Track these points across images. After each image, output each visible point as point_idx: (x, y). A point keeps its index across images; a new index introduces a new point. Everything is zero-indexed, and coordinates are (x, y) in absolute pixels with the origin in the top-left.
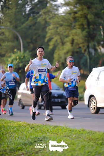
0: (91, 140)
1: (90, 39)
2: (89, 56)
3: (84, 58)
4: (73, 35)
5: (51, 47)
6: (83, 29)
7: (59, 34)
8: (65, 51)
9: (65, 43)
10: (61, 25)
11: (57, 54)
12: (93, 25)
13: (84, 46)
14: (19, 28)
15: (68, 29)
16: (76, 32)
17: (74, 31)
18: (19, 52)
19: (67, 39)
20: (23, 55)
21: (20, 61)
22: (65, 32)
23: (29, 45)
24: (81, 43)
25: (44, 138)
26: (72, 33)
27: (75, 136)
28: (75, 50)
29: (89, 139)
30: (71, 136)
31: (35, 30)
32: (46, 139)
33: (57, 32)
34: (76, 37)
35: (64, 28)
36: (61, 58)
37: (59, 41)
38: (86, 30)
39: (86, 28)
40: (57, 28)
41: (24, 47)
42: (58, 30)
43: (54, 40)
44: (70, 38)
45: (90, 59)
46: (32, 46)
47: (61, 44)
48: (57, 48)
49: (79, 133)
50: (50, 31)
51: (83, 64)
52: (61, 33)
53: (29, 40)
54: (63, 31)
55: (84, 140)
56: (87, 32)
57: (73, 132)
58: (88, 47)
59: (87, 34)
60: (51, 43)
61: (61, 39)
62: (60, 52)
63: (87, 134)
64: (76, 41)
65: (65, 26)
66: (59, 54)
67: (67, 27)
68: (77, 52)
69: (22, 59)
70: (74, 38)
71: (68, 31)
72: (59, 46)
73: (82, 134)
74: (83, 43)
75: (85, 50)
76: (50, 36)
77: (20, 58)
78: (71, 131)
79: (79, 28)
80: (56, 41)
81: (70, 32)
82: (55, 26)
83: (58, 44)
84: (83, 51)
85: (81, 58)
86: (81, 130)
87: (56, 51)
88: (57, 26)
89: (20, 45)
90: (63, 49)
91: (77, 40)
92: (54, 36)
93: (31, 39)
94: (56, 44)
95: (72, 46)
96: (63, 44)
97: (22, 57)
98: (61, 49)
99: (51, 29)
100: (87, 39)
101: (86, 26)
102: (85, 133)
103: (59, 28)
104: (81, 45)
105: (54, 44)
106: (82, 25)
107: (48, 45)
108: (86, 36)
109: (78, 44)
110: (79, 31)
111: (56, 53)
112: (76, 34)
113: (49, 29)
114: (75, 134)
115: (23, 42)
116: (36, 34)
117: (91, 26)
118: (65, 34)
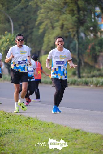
0: (56, 134)
1: (79, 24)
2: (78, 41)
3: (74, 42)
4: (63, 20)
5: (41, 31)
6: (73, 15)
7: (49, 18)
8: (54, 35)
9: (55, 27)
10: (52, 10)
11: (47, 38)
12: (83, 11)
13: (73, 31)
14: (11, 10)
15: (58, 14)
16: (66, 18)
17: (64, 16)
18: (9, 34)
19: (57, 24)
20: (13, 38)
21: (10, 44)
22: (55, 17)
23: (20, 28)
24: (70, 28)
25: (14, 130)
26: (62, 18)
27: (43, 130)
28: (65, 35)
29: (54, 133)
30: (39, 129)
31: (27, 12)
32: (15, 132)
33: (48, 16)
34: (65, 23)
35: (55, 13)
36: (50, 41)
37: (49, 25)
38: (76, 16)
39: (75, 14)
40: (48, 12)
41: (14, 30)
42: (49, 15)
43: (44, 24)
44: (60, 22)
45: (79, 44)
46: (23, 28)
47: (51, 28)
48: (47, 32)
49: (47, 126)
50: (41, 15)
51: (72, 48)
52: (51, 17)
53: (20, 23)
54: (54, 16)
55: (50, 134)
56: (76, 18)
57: (42, 125)
58: (77, 32)
59: (77, 19)
60: (42, 27)
61: (51, 23)
62: (50, 36)
63: (54, 128)
64: (65, 26)
65: (56, 10)
66: (49, 38)
67: (57, 12)
68: (66, 37)
69: (13, 41)
70: (64, 23)
71: (58, 15)
72: (49, 30)
73: (50, 127)
74: (72, 28)
75: (74, 35)
76: (40, 20)
77: (10, 41)
78: (41, 124)
79: (69, 14)
80: (47, 25)
81: (60, 17)
82: (45, 10)
83: (48, 28)
84: (72, 36)
85: (71, 42)
86: (50, 124)
87: (46, 35)
88: (48, 10)
89: (11, 28)
90: (53, 33)
91: (67, 25)
92: (45, 20)
93: (23, 22)
94: (46, 28)
95: (62, 31)
96: (53, 28)
97: (12, 40)
98: (51, 33)
99: (42, 13)
100: (76, 24)
101: (76, 12)
102: (52, 127)
103: (50, 13)
104: (70, 30)
105: (44, 28)
106: (72, 10)
107: (39, 29)
108: (75, 22)
109: (68, 29)
110: (69, 16)
111: (46, 36)
112: (66, 19)
113: (40, 13)
114: (44, 127)
115: (14, 24)
116: (27, 17)
117: (81, 12)
118: (55, 19)
